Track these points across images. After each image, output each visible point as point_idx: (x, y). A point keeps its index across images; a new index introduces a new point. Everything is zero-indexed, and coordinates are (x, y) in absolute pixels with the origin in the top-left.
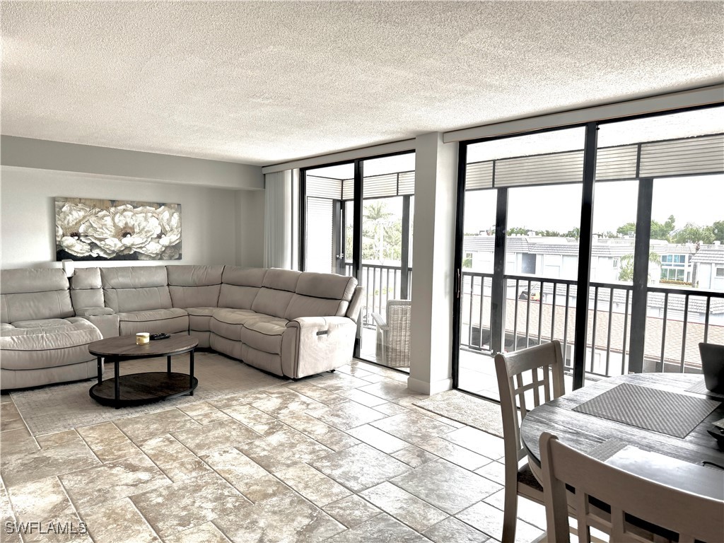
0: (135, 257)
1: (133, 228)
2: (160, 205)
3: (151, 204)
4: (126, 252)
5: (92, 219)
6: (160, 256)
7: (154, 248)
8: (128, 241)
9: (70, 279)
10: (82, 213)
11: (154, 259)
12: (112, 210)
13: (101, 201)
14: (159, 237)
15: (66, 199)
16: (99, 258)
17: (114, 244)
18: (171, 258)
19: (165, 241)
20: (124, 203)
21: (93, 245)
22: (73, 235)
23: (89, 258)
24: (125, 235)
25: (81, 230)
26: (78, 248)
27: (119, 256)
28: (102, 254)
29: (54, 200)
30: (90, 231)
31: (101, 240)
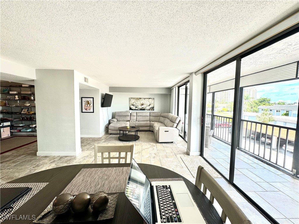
0: (144, 110)
1: (144, 104)
2: (150, 98)
3: (148, 98)
4: (142, 109)
5: (136, 102)
6: (149, 110)
7: (148, 108)
8: (143, 106)
9: (130, 114)
10: (134, 101)
11: (148, 110)
12: (140, 100)
13: (138, 98)
14: (149, 105)
15: (132, 98)
16: (137, 110)
17: (140, 107)
18: (152, 110)
19: (151, 106)
20: (142, 98)
21: (136, 107)
22: (132, 105)
23: (135, 110)
24: (142, 105)
25: (134, 104)
26: (133, 108)
27: (141, 110)
28: (138, 109)
29: (130, 98)
30: (136, 104)
31: (137, 106)
